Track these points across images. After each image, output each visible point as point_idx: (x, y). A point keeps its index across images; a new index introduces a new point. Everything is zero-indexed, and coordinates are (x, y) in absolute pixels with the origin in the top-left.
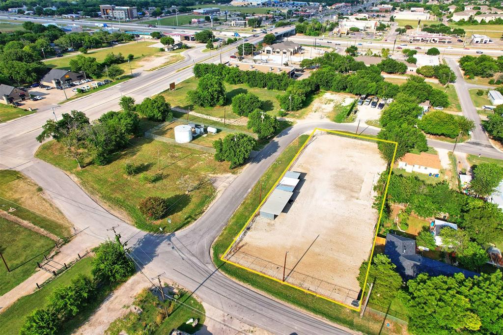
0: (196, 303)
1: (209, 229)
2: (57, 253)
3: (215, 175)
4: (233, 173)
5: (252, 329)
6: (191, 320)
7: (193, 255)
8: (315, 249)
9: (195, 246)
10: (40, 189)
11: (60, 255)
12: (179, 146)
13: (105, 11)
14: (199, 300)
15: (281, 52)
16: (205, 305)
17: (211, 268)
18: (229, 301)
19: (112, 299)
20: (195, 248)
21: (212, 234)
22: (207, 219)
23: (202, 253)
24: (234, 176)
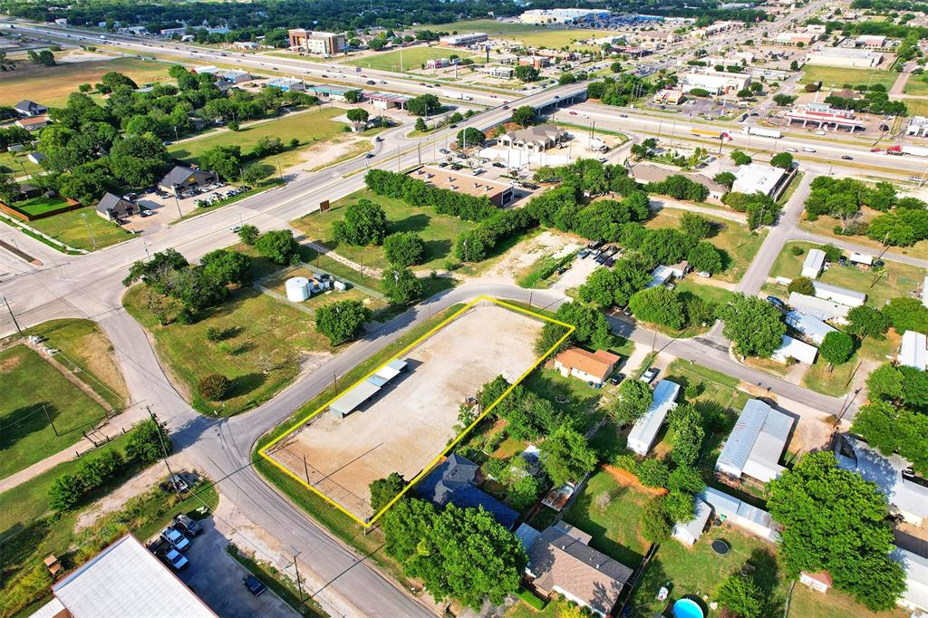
0: (214, 493)
1: (266, 419)
2: (106, 424)
3: (310, 353)
4: (333, 352)
5: (253, 525)
6: (202, 508)
7: (235, 446)
8: (367, 459)
9: (242, 436)
10: (112, 349)
11: (108, 427)
12: (288, 306)
13: (296, 40)
14: (217, 491)
15: (526, 146)
16: (221, 497)
17: (245, 461)
18: (245, 496)
19: (139, 477)
20: (240, 439)
21: (265, 426)
22: (269, 408)
23: (244, 445)
24: (332, 356)
